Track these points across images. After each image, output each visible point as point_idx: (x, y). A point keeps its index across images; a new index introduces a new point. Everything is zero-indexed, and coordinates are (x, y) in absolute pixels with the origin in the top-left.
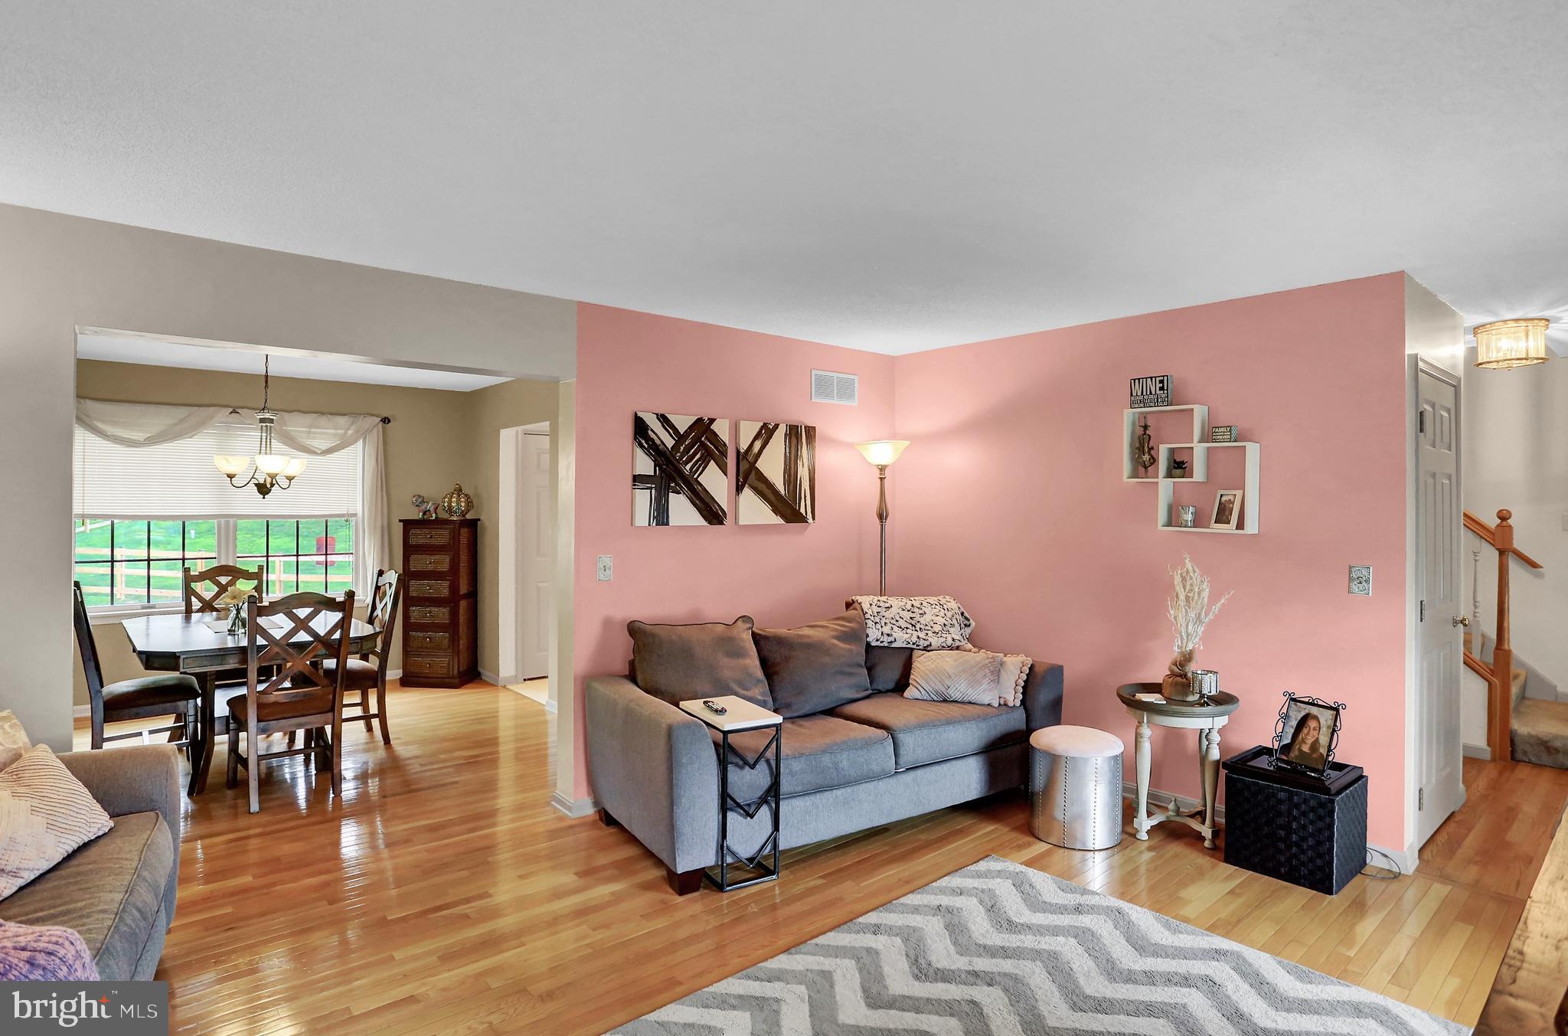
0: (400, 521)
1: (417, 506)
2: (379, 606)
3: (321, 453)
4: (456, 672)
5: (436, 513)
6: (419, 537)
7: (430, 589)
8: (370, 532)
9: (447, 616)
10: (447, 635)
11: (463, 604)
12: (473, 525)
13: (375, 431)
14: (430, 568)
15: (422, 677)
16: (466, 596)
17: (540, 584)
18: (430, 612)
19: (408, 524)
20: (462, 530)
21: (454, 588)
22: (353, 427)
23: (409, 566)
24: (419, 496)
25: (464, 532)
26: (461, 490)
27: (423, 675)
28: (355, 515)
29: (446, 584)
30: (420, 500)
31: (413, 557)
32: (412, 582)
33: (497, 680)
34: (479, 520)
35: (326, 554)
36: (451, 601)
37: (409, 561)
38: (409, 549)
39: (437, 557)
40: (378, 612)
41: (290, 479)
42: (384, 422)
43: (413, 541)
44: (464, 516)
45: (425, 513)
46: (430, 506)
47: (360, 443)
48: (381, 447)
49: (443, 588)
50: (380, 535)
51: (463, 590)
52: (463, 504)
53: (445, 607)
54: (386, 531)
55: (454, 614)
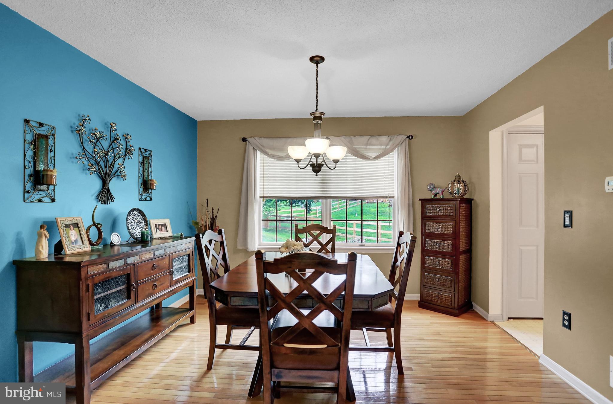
0: (420, 200)
1: (431, 191)
2: (400, 260)
3: (373, 159)
4: (456, 305)
5: (443, 195)
6: (432, 210)
7: (439, 246)
8: (401, 206)
9: (450, 265)
10: (450, 278)
11: (462, 258)
12: (469, 203)
13: (404, 143)
14: (439, 231)
15: (432, 304)
16: (464, 252)
17: (522, 248)
18: (439, 262)
19: (424, 202)
20: (462, 205)
21: (456, 246)
22: (391, 143)
23: (425, 229)
24: (432, 184)
25: (463, 207)
26: (460, 178)
27: (433, 303)
28: (393, 197)
29: (450, 243)
30: (432, 187)
31: (428, 224)
32: (427, 240)
33: (487, 316)
34: (473, 199)
35: (377, 221)
36: (454, 255)
37: (425, 226)
38: (425, 218)
39: (444, 224)
40: (398, 263)
41: (336, 162)
42: (409, 138)
43: (427, 213)
44: (462, 196)
45: (435, 195)
46: (439, 190)
47: (396, 151)
48: (408, 154)
49: (447, 246)
50: (407, 209)
51: (462, 247)
52: (462, 188)
53: (449, 259)
54: (411, 206)
55: (456, 264)
